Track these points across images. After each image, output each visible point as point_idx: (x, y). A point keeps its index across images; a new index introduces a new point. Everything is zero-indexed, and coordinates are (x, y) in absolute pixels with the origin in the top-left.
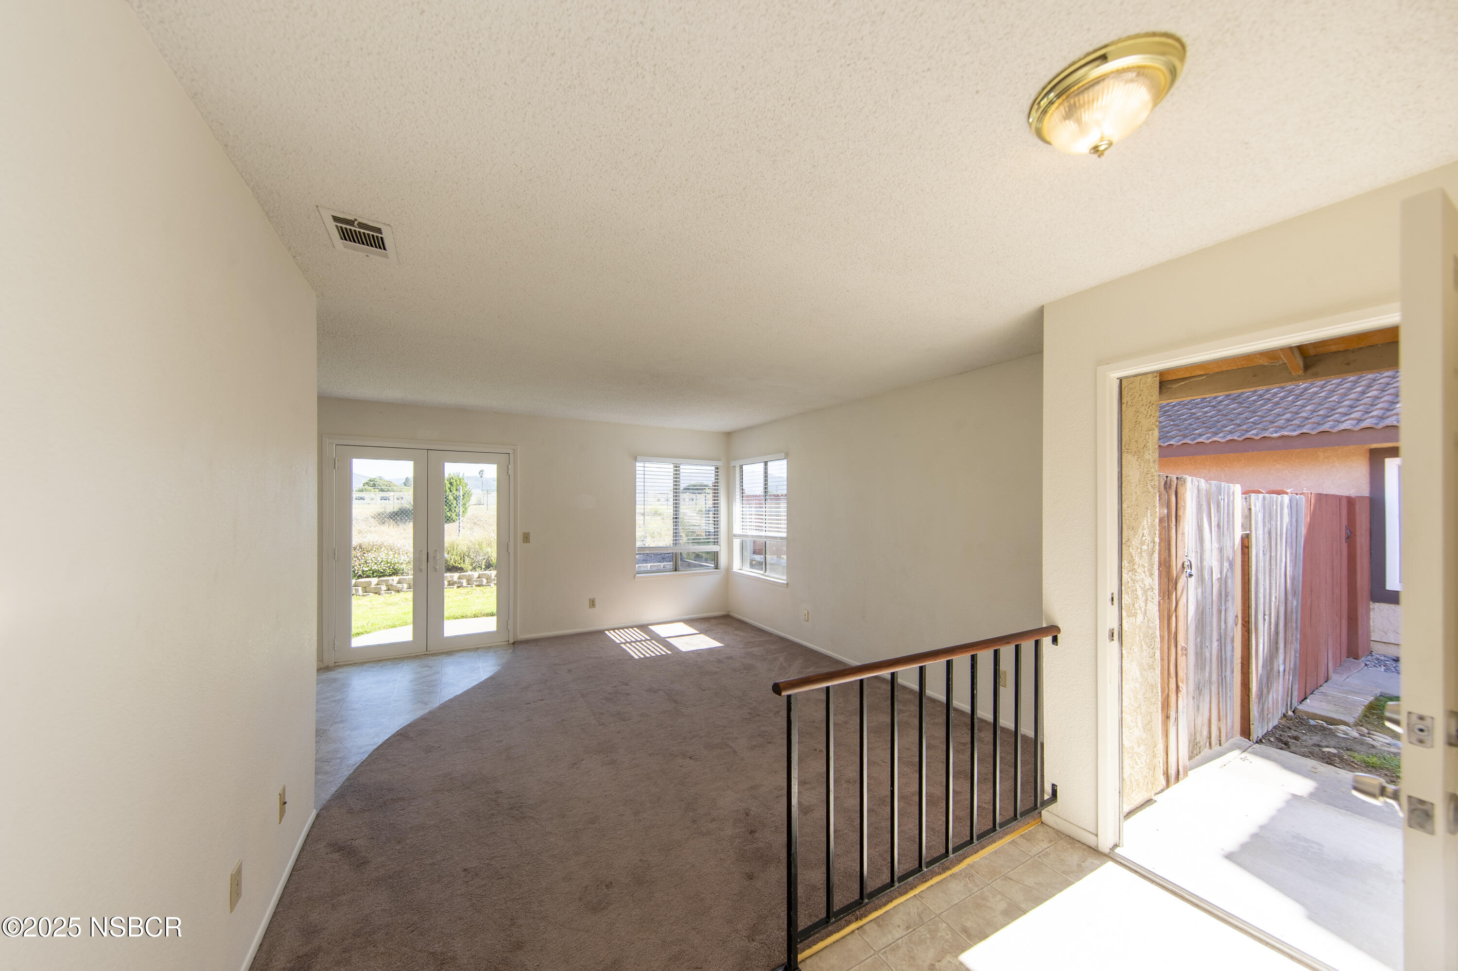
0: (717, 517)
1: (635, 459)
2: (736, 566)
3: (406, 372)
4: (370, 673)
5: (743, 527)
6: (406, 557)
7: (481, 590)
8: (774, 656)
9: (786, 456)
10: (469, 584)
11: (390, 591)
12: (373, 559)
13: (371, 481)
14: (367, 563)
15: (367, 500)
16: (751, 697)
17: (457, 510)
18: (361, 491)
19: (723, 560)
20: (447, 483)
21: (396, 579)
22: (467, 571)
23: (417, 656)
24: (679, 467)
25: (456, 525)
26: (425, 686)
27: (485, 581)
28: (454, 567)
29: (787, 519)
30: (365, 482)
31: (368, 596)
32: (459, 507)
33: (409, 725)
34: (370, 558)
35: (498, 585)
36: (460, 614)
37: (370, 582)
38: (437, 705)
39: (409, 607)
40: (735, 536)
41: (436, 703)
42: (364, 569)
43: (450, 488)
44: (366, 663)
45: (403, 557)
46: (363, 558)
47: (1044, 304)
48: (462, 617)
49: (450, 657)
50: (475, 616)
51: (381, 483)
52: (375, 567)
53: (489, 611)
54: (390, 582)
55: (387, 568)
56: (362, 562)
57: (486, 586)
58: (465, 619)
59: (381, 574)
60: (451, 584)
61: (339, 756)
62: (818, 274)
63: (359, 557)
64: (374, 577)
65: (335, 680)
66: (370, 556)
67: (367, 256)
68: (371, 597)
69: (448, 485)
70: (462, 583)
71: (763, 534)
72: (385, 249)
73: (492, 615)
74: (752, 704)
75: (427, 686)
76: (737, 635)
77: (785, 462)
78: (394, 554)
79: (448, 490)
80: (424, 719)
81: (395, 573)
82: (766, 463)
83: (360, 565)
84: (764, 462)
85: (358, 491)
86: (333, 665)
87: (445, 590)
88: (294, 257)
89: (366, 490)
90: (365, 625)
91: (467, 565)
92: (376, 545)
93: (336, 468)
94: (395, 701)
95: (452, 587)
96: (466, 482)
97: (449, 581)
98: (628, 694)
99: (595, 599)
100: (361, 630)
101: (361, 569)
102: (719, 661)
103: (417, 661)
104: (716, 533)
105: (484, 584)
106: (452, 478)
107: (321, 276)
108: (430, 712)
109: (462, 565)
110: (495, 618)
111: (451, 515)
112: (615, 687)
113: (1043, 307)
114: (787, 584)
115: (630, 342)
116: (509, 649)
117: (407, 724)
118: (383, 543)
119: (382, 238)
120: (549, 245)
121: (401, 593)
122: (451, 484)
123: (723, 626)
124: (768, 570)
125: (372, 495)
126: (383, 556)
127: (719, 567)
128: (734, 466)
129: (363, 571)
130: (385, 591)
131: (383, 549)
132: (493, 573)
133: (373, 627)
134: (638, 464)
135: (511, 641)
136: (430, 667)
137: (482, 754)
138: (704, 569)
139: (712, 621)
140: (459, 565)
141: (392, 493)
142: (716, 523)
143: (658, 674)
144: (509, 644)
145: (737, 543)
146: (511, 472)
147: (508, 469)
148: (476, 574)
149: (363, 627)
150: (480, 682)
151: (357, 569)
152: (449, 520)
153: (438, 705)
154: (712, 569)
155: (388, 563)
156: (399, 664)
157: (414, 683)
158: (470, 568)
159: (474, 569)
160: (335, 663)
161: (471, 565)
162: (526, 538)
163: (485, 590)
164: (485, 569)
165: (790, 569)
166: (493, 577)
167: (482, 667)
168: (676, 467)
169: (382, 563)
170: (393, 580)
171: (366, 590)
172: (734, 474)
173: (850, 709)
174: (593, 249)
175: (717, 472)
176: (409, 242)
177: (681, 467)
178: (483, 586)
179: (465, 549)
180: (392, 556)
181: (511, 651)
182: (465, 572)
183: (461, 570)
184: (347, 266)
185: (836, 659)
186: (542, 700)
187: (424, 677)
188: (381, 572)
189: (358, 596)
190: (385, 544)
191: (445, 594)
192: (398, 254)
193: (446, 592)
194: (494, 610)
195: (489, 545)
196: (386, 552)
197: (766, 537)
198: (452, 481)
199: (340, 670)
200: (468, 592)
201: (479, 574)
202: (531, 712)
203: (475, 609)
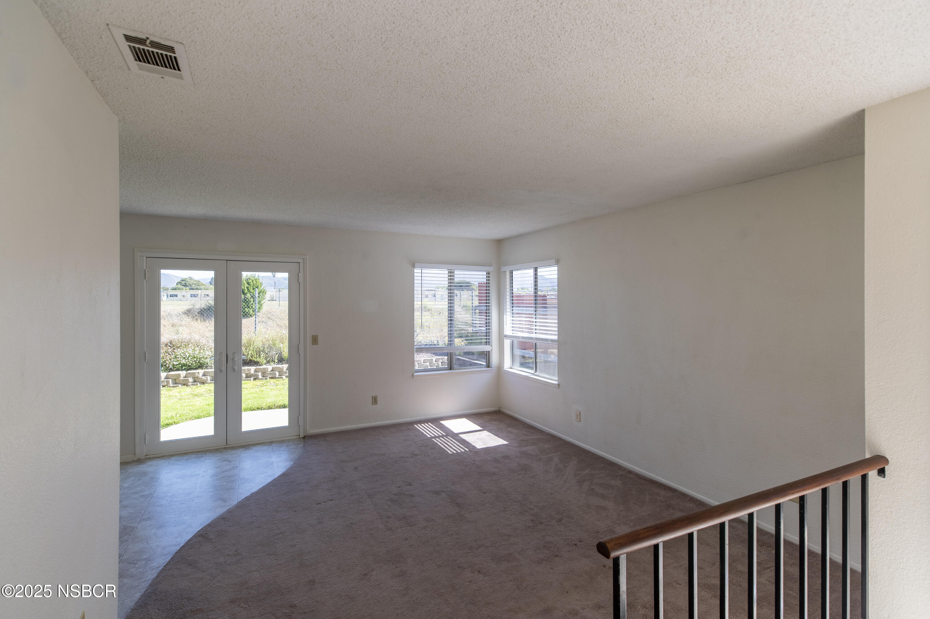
0: (489, 319)
1: (414, 266)
2: (507, 364)
3: (206, 190)
4: (176, 466)
5: (513, 329)
6: (210, 353)
7: (274, 382)
8: (548, 456)
9: (557, 262)
10: (264, 377)
11: (196, 383)
12: (182, 354)
13: (183, 281)
14: (177, 358)
15: (180, 296)
16: (532, 501)
17: (253, 307)
18: (174, 290)
19: (494, 359)
20: (246, 283)
21: (201, 371)
22: (262, 365)
23: (217, 449)
24: (453, 273)
25: (252, 321)
26: (225, 482)
27: (277, 373)
28: (251, 360)
29: (558, 323)
30: (178, 281)
31: (178, 387)
32: (255, 303)
33: (209, 525)
34: (179, 354)
35: (289, 377)
36: (256, 406)
37: (179, 375)
38: (235, 503)
39: (211, 399)
40: (506, 336)
41: (234, 502)
42: (174, 363)
43: (247, 288)
44: (173, 456)
45: (207, 352)
46: (173, 353)
47: (865, 108)
48: (258, 409)
49: (247, 451)
50: (270, 408)
51: (191, 282)
52: (184, 361)
53: (281, 403)
54: (196, 374)
55: (194, 362)
56: (173, 357)
57: (278, 378)
58: (260, 411)
59: (189, 368)
60: (248, 376)
61: (145, 557)
62: (625, 82)
63: (170, 353)
64: (182, 370)
65: (145, 474)
66: (179, 352)
67: (162, 78)
68: (179, 388)
69: (246, 285)
70: (258, 376)
71: (533, 336)
72: (179, 70)
73: (284, 407)
74: (533, 509)
75: (227, 482)
76: (511, 432)
77: (556, 268)
78: (200, 350)
79: (246, 289)
80: (222, 518)
81: (201, 366)
82: (536, 270)
83: (170, 360)
84: (534, 268)
85: (173, 289)
86: (144, 458)
87: (243, 382)
88: (93, 81)
89: (179, 289)
90: (174, 416)
91: (262, 360)
92: (184, 342)
93: (147, 278)
94: (198, 497)
95: (249, 379)
96: (261, 282)
97: (247, 374)
98: (412, 496)
99: (377, 396)
100: (170, 421)
101: (172, 363)
102: (496, 461)
103: (217, 455)
104: (488, 334)
105: (277, 376)
106: (249, 279)
107: (121, 101)
108: (229, 511)
109: (258, 360)
110: (287, 410)
111: (249, 311)
112: (399, 487)
113: (863, 111)
114: (559, 385)
115: (417, 158)
116: (300, 444)
117: (208, 523)
118: (191, 340)
119: (175, 58)
120: (344, 59)
121: (206, 385)
122: (248, 283)
123: (496, 423)
124: (538, 370)
125: (184, 293)
126: (190, 352)
127: (490, 366)
128: (504, 272)
129: (173, 365)
130: (192, 382)
131: (190, 346)
132: (285, 366)
133: (181, 418)
134: (416, 271)
135: (302, 436)
136: (230, 461)
137: (276, 560)
138: (477, 368)
139: (485, 416)
140: (255, 359)
141: (200, 291)
142: (488, 324)
143: (439, 473)
144: (299, 438)
145: (507, 343)
146: (301, 280)
147: (298, 277)
148: (269, 368)
149: (172, 417)
150: (274, 479)
151: (168, 363)
152: (247, 315)
153: (237, 503)
154: (484, 368)
155: (194, 358)
156: (202, 457)
157: (214, 478)
158: (265, 362)
159: (268, 362)
160: (146, 455)
161: (266, 359)
162: (315, 340)
163: (277, 382)
164: (278, 363)
165: (562, 370)
166: (285, 370)
167: (276, 462)
168: (451, 272)
169: (190, 358)
170: (199, 373)
171: (176, 382)
172: (505, 278)
173: (632, 518)
174: (389, 62)
175: (489, 277)
176: (202, 61)
177: (456, 272)
178: (276, 378)
179: (260, 345)
180: (198, 351)
181: (301, 445)
182: (260, 365)
183: (256, 363)
184: (144, 89)
185: (610, 461)
186: (332, 500)
187: (224, 472)
188: (189, 366)
189: (169, 388)
190: (192, 341)
191: (243, 386)
192: (193, 74)
193: (244, 384)
194: (286, 402)
195: (282, 342)
196: (193, 348)
197: (537, 339)
198: (249, 281)
199: (150, 463)
200: (263, 384)
201: (273, 368)
202: (322, 513)
203: (269, 401)
